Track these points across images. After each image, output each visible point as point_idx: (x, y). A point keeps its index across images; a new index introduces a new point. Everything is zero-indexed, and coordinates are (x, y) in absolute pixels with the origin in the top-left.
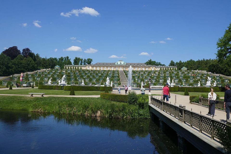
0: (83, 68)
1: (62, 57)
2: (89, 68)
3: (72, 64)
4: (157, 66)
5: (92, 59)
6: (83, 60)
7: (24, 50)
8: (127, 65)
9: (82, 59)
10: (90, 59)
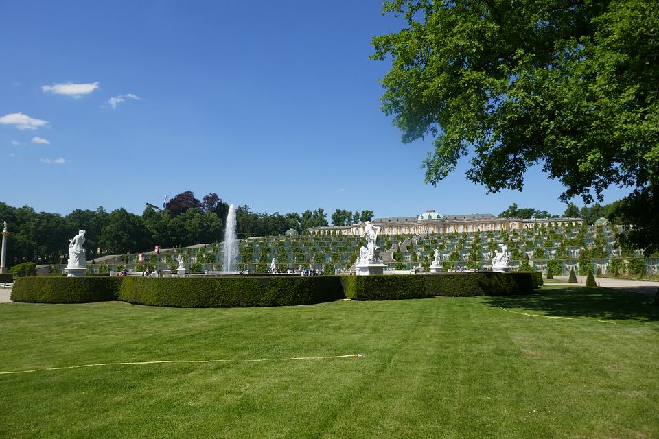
0: (347, 233)
1: (308, 212)
2: (357, 232)
3: (327, 225)
4: (527, 220)
5: (372, 212)
6: (354, 214)
7: (207, 198)
8: (447, 221)
9: (351, 213)
10: (367, 212)
